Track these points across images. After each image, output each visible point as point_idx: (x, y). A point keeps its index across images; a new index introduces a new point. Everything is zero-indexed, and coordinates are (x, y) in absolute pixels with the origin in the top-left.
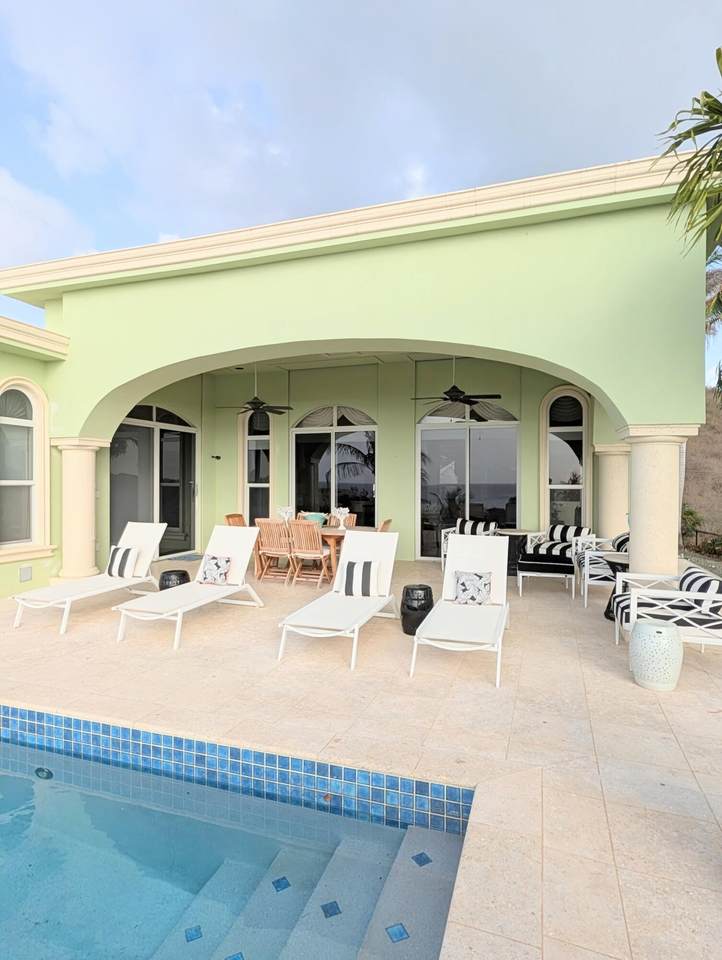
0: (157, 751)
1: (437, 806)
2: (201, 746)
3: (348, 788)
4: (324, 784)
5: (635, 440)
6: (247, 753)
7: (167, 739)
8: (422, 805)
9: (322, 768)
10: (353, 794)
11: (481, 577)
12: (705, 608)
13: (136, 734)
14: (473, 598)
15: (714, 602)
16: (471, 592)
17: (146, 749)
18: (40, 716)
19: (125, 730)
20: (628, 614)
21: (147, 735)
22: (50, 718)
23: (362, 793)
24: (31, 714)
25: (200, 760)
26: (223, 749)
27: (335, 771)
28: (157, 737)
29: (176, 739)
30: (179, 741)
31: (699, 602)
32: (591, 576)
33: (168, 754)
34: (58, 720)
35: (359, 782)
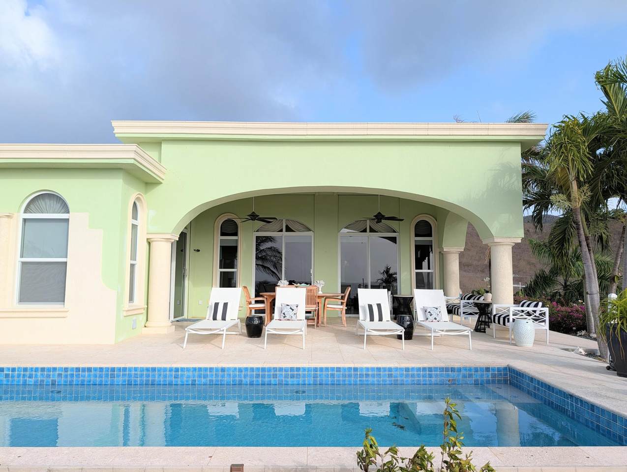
0: (367, 375)
1: (494, 376)
2: (390, 369)
3: (458, 375)
4: (448, 375)
5: (498, 244)
6: (413, 369)
7: (373, 369)
8: (488, 376)
9: (447, 369)
10: (460, 377)
11: (437, 309)
12: (537, 314)
13: (356, 369)
14: (435, 319)
15: (541, 311)
16: (434, 316)
17: (361, 376)
18: (298, 369)
19: (350, 369)
20: (508, 319)
21: (362, 369)
22: (304, 369)
23: (464, 376)
24: (292, 369)
25: (390, 376)
26: (401, 369)
27: (453, 369)
28: (367, 369)
29: (377, 368)
30: (379, 369)
31: (535, 311)
32: (464, 313)
33: (373, 376)
34: (309, 369)
35: (463, 372)
